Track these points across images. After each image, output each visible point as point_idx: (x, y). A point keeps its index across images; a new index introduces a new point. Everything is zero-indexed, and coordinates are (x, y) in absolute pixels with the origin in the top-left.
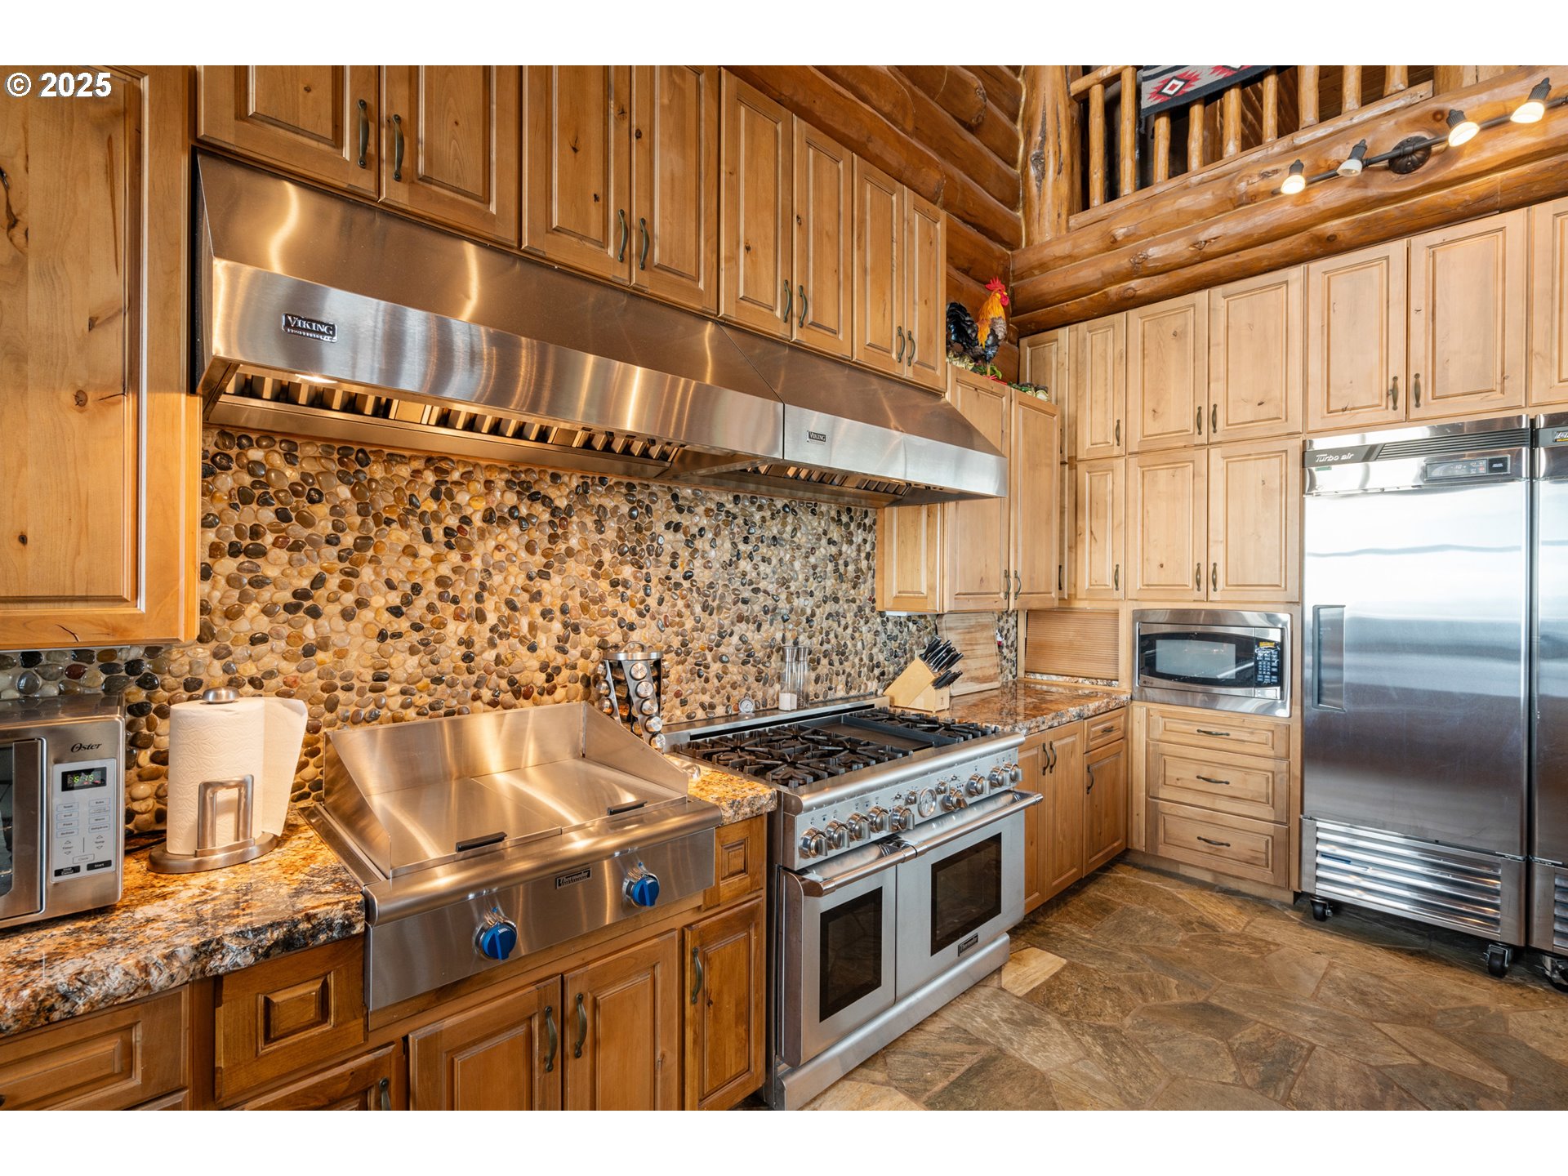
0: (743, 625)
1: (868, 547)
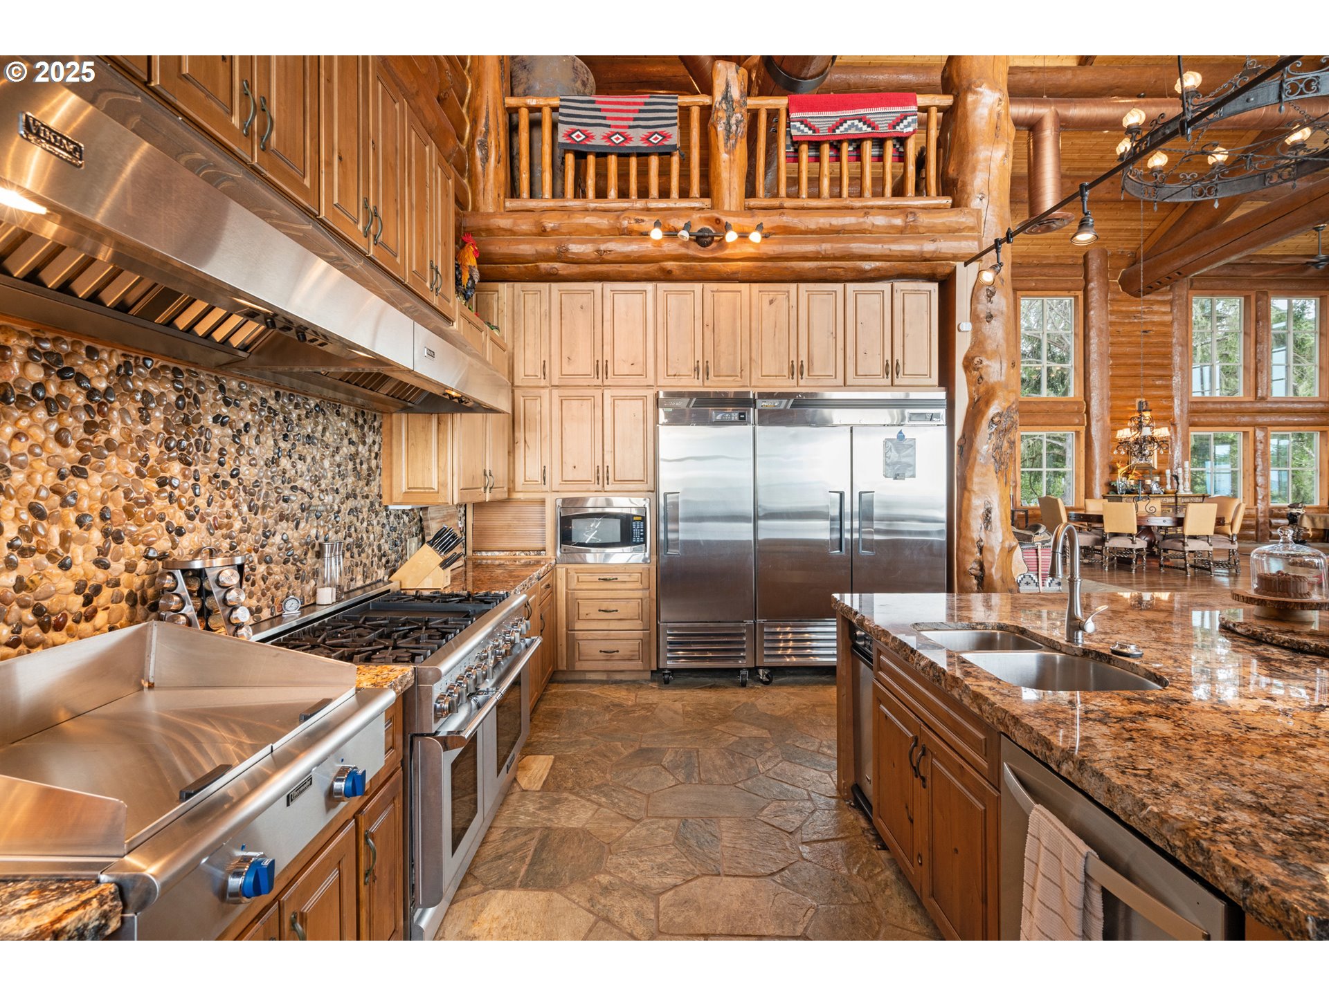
0: (284, 524)
1: (376, 448)
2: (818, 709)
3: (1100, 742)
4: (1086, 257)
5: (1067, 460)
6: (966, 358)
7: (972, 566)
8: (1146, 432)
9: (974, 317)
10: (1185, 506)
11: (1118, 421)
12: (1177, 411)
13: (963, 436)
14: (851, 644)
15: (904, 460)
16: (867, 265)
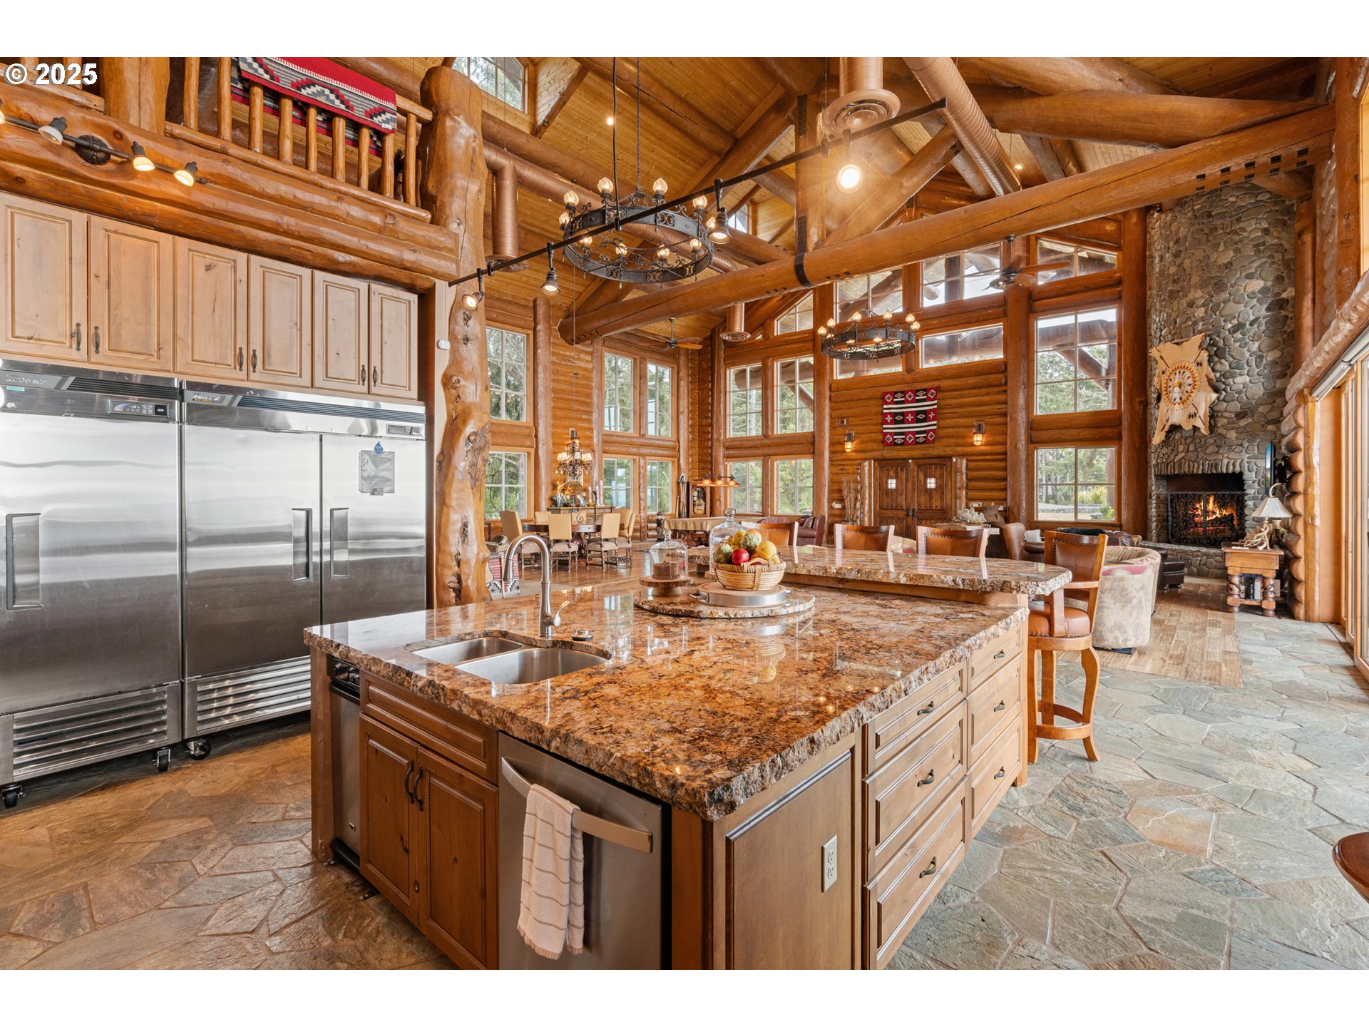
2: (278, 769)
3: (576, 715)
4: (535, 301)
5: (520, 478)
6: (445, 376)
7: (450, 579)
8: (577, 456)
9: (452, 337)
10: (601, 515)
11: (557, 446)
12: (595, 440)
13: (442, 452)
14: (329, 680)
15: (382, 474)
16: (341, 257)
